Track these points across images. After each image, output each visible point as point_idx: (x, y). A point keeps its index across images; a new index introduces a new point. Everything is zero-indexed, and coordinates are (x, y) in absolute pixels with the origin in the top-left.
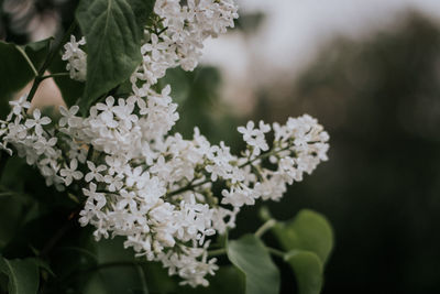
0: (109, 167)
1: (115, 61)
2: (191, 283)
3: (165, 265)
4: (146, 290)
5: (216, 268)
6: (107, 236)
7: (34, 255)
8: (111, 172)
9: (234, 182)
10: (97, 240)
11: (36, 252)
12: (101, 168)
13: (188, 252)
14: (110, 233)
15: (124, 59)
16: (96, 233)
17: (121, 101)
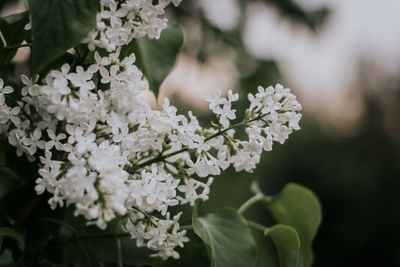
0: (68, 135)
1: (66, 28)
2: (161, 255)
3: (133, 237)
4: (120, 263)
5: (187, 240)
6: (62, 204)
7: (10, 226)
8: (71, 140)
9: (199, 151)
10: (53, 208)
11: (12, 222)
12: (62, 136)
13: (156, 224)
14: (64, 201)
15: (75, 25)
16: (50, 201)
17: (79, 69)
